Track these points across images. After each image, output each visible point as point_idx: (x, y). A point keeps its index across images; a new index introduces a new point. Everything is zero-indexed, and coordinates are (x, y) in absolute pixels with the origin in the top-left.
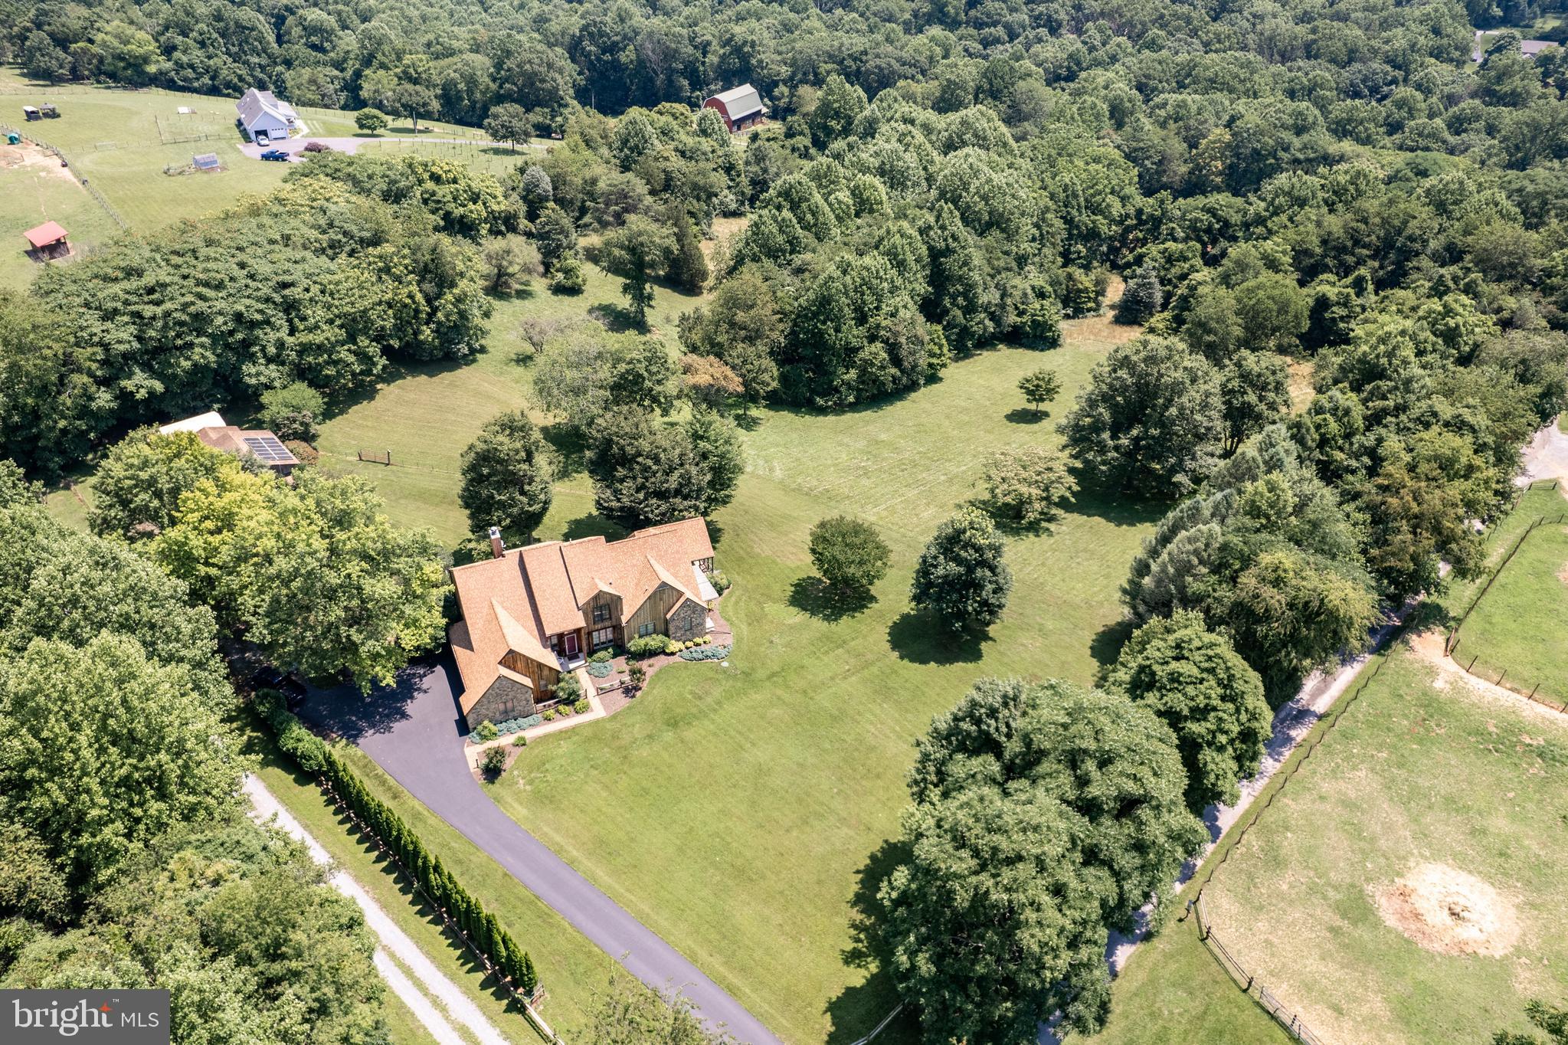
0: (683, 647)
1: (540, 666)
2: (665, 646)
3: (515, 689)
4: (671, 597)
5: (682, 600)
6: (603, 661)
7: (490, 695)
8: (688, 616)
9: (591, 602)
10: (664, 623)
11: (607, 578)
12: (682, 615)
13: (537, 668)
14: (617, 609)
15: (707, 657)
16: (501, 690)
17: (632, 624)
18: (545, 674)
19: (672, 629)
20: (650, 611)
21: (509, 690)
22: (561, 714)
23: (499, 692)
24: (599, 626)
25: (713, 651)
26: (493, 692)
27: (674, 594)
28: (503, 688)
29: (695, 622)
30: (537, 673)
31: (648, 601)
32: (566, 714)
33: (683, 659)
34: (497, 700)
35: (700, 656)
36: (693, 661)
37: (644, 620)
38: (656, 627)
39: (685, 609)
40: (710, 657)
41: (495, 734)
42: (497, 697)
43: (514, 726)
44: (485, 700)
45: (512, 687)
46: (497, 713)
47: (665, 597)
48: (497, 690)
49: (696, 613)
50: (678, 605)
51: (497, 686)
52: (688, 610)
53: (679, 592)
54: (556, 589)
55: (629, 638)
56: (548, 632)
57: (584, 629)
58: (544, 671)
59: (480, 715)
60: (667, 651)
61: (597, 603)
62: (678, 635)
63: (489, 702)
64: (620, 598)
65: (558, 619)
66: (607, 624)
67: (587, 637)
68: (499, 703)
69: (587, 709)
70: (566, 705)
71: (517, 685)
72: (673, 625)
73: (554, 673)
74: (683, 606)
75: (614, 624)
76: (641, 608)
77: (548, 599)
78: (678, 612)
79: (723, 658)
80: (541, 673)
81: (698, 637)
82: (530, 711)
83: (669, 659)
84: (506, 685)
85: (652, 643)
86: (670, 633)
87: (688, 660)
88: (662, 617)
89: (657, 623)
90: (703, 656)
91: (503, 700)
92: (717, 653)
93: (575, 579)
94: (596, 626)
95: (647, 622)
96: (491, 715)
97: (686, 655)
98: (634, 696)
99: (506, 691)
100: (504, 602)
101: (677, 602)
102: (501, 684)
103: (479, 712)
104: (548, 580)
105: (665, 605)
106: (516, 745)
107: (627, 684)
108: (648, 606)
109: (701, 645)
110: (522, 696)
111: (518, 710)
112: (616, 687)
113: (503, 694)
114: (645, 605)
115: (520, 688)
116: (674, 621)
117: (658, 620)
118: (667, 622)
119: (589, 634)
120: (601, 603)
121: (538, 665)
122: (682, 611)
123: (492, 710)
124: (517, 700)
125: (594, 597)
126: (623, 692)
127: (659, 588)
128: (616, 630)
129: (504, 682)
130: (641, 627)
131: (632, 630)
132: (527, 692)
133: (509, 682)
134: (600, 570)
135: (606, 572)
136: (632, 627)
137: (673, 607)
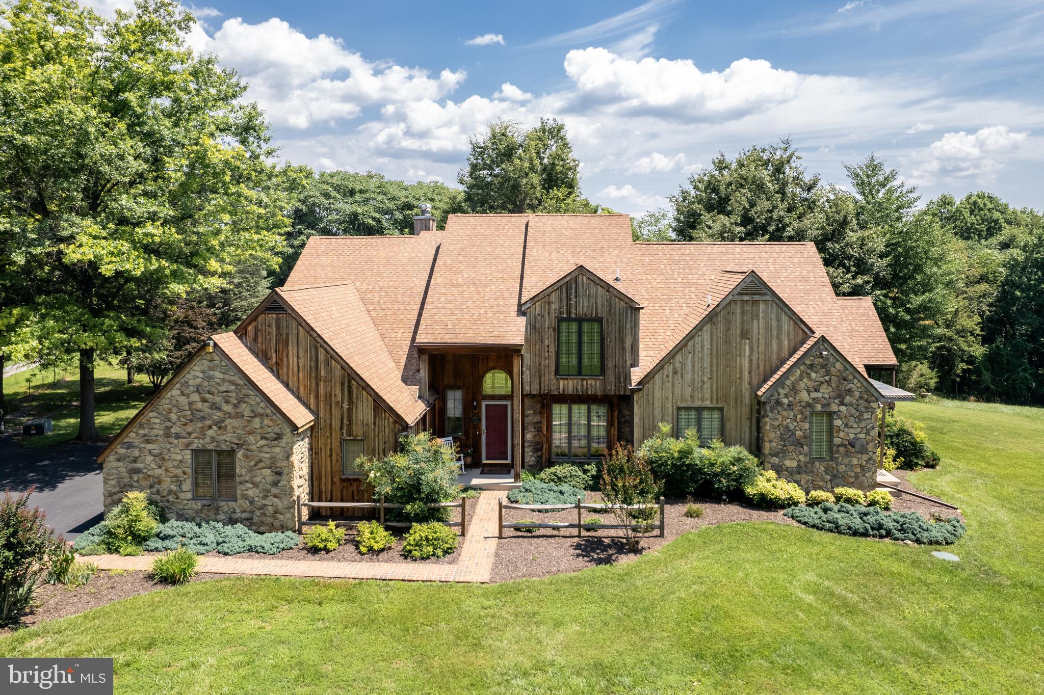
1: (352, 380)
2: (744, 475)
3: (247, 413)
4: (775, 333)
5: (807, 346)
6: (560, 480)
7: (175, 410)
8: (823, 406)
9: (554, 297)
10: (750, 419)
11: (614, 272)
12: (804, 396)
13: (342, 390)
14: (622, 341)
15: (880, 531)
16: (204, 400)
17: (658, 394)
18: (360, 416)
19: (772, 435)
20: (711, 365)
21: (227, 408)
22: (357, 545)
23: (199, 405)
24: (569, 385)
25: (901, 520)
26: (183, 400)
27: (785, 327)
28: (213, 394)
29: (842, 434)
30: (339, 404)
31: (707, 328)
32: (371, 550)
33: (799, 522)
34: (189, 434)
35: (857, 523)
36: (831, 531)
37: (693, 391)
38: (728, 426)
39: (813, 375)
40: (889, 534)
41: (140, 540)
42: (191, 421)
43: (210, 538)
44: (158, 421)
45: (239, 403)
46: (187, 486)
47: (755, 330)
48: (195, 397)
49: (848, 399)
50: (794, 359)
51: (198, 381)
52: (822, 383)
53: (797, 320)
54: (486, 274)
55: (644, 437)
56: (422, 338)
57: (527, 377)
58: (360, 405)
59: (138, 471)
60: (750, 490)
61: (569, 306)
62: (788, 463)
63: (168, 435)
64: (634, 309)
65: (459, 320)
66: (594, 386)
67: (537, 419)
68: (194, 446)
69: (439, 552)
70: (387, 529)
71: (255, 399)
72: (776, 423)
73: (387, 423)
74: (807, 364)
75: (612, 389)
76: (685, 345)
77: (458, 285)
78: (792, 379)
79: (937, 543)
80: (350, 410)
81: (851, 485)
82: (281, 517)
83: (755, 514)
84: (223, 389)
85: (705, 452)
86: (766, 451)
87: (813, 526)
88: (747, 394)
89: (730, 413)
90: (868, 526)
91: (208, 440)
92: (916, 526)
93: (535, 260)
94: (562, 382)
95: (702, 400)
96: (167, 485)
97: (814, 515)
98: (608, 561)
99: (219, 409)
100: (371, 292)
101: (791, 356)
102: (210, 378)
103: (135, 461)
104: (476, 259)
105: (755, 356)
106: (150, 577)
107: (600, 533)
108: (707, 345)
109: (857, 502)
110: (262, 447)
111: (245, 497)
112: (563, 532)
113: (210, 415)
114: (697, 339)
115: (262, 415)
116: (780, 409)
117: (732, 404)
118: (759, 412)
119: (543, 406)
120: (581, 311)
121: (343, 377)
122: (805, 380)
123: (174, 466)
124: (246, 456)
125: (562, 282)
126: (578, 547)
127: (740, 294)
128: (616, 414)
129: (218, 375)
130: (683, 414)
131: (657, 412)
132: (279, 437)
133: (233, 378)
134: (602, 256)
135: (615, 262)
136: (657, 404)
137: (778, 369)
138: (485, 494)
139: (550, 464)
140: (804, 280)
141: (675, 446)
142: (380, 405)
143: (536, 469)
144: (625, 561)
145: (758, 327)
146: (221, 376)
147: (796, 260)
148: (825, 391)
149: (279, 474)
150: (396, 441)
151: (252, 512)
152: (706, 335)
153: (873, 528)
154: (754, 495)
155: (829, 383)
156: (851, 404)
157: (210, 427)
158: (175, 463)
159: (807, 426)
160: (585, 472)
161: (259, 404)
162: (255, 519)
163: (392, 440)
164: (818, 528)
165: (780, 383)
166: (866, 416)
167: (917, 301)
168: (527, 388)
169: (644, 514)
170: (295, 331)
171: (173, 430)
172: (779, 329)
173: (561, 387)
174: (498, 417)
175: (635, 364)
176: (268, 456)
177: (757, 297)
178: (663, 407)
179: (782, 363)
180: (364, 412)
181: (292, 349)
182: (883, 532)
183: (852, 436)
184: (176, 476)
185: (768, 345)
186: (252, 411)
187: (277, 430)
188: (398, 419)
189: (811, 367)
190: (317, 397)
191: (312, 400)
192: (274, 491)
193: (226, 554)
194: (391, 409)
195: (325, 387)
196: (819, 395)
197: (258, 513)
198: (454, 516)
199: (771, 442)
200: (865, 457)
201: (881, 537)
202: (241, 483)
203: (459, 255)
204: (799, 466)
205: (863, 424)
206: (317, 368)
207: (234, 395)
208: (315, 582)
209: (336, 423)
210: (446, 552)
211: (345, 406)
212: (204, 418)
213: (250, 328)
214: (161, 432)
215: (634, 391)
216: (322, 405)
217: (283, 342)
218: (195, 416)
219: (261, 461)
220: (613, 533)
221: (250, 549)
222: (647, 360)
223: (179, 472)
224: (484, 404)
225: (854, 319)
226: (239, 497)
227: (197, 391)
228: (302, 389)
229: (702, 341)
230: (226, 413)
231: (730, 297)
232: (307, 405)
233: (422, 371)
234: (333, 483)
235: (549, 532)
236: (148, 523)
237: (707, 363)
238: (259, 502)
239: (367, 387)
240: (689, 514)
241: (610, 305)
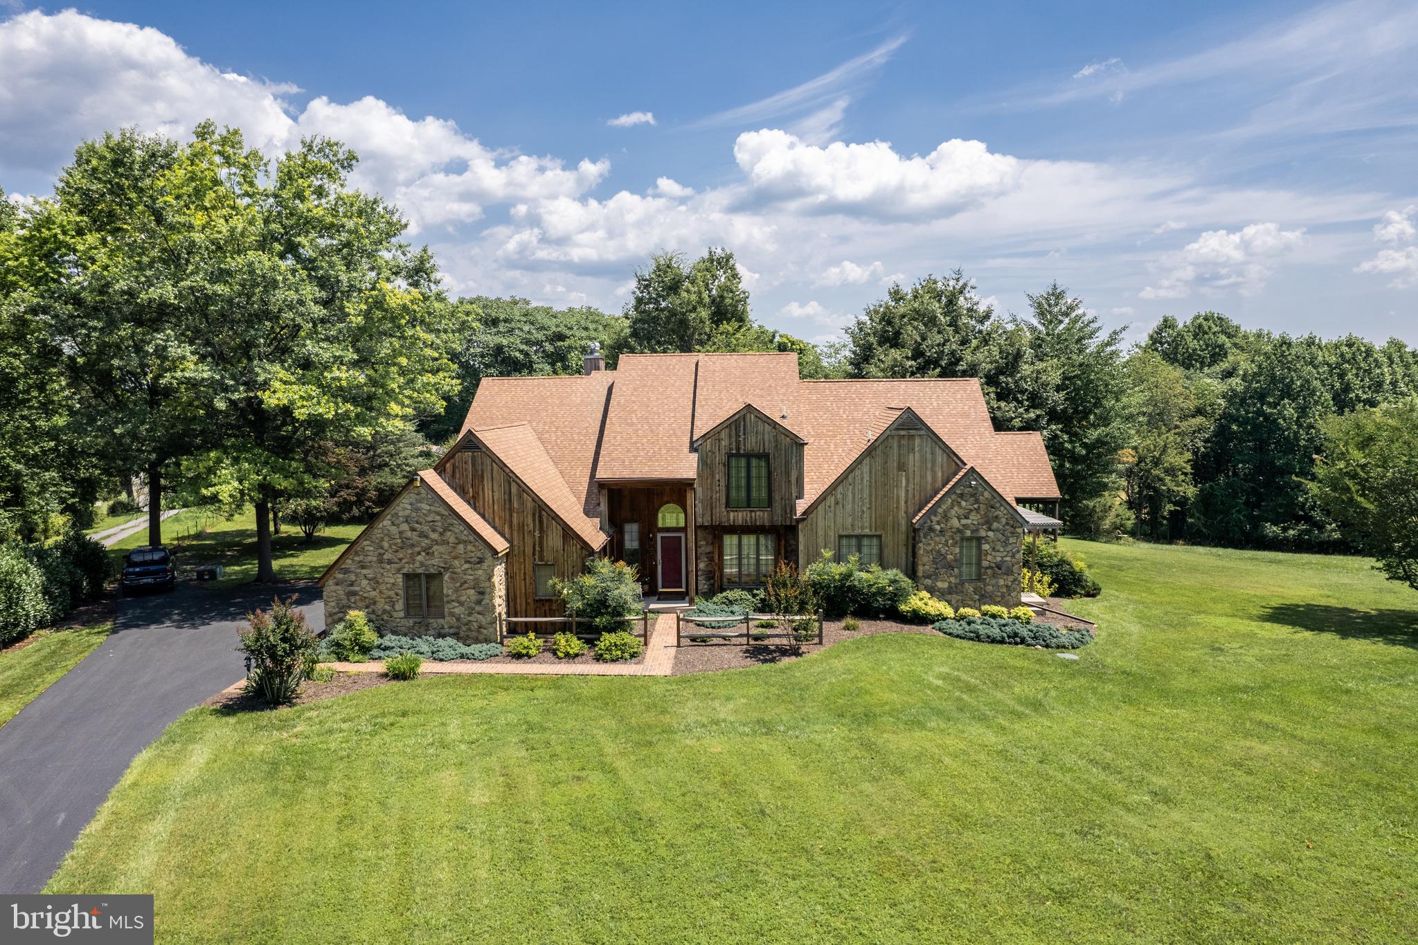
0: (949, 611)
1: (542, 512)
2: (899, 595)
3: (452, 540)
4: (929, 466)
5: (958, 477)
6: (731, 603)
7: (386, 539)
8: (973, 532)
9: (724, 435)
10: (907, 545)
11: (781, 410)
12: (955, 523)
13: (534, 520)
14: (788, 474)
15: (1015, 639)
16: (413, 530)
17: (821, 523)
18: (550, 543)
19: (925, 559)
20: (870, 495)
21: (434, 536)
22: (554, 652)
23: (409, 534)
24: (738, 517)
25: (1035, 629)
26: (394, 530)
27: (939, 459)
28: (421, 524)
29: (989, 558)
30: (531, 533)
31: (867, 461)
32: (567, 655)
33: (945, 633)
34: (401, 560)
35: (996, 632)
36: (972, 639)
37: (854, 519)
38: (886, 551)
39: (963, 503)
40: (1023, 641)
41: (365, 650)
42: (402, 548)
43: (425, 648)
44: (371, 548)
45: (445, 531)
46: (400, 605)
47: (911, 462)
48: (405, 527)
49: (995, 525)
50: (946, 489)
51: (407, 512)
52: (971, 510)
53: (950, 454)
54: (658, 414)
55: (809, 563)
56: (602, 474)
57: (699, 509)
58: (550, 533)
59: (355, 594)
60: (903, 607)
61: (738, 443)
62: (940, 584)
63: (381, 561)
64: (798, 445)
65: (635, 457)
66: (761, 517)
67: (709, 549)
68: (405, 571)
69: (627, 655)
70: (579, 639)
71: (459, 528)
72: (929, 548)
73: (575, 549)
74: (958, 493)
75: (778, 520)
76: (846, 477)
77: (632, 424)
78: (944, 507)
79: (1064, 647)
80: (541, 538)
81: (996, 603)
82: (485, 631)
83: (906, 627)
84: (430, 519)
85: (864, 575)
86: (920, 574)
87: (958, 636)
88: (903, 522)
89: (888, 539)
90: (1005, 635)
91: (417, 564)
92: (1047, 634)
93: (706, 399)
94: (732, 514)
95: (862, 528)
96: (382, 605)
97: (956, 627)
98: (773, 660)
99: (426, 537)
100: (548, 432)
101: (944, 486)
102: (418, 510)
103: (352, 585)
104: (649, 399)
105: (911, 486)
106: (385, 675)
107: (766, 642)
108: (866, 477)
109: (1001, 617)
110: (466, 569)
111: (452, 614)
112: (734, 641)
113: (419, 543)
114: (857, 472)
115: (465, 542)
116: (932, 535)
117: (890, 532)
118: (914, 539)
119: (715, 537)
120: (749, 447)
121: (534, 509)
122: (956, 508)
123: (387, 589)
124: (452, 578)
125: (731, 420)
126: (747, 651)
127: (897, 429)
128: (783, 543)
129: (425, 507)
130: (844, 542)
131: (821, 540)
132: (481, 561)
133: (438, 509)
134: (769, 395)
135: (782, 401)
136: (820, 532)
137: (932, 498)
138: (662, 617)
139: (722, 590)
140: (965, 415)
141: (837, 570)
142: (569, 534)
143: (709, 595)
144: (786, 661)
145: (913, 460)
146: (428, 508)
147: (959, 396)
148: (974, 518)
149: (482, 593)
150: (584, 565)
151: (459, 628)
152: (865, 467)
153: (1009, 637)
154: (908, 612)
155: (977, 510)
156: (998, 530)
157: (419, 553)
158: (389, 586)
159: (957, 550)
160: (754, 596)
161: (462, 532)
162: (462, 634)
163: (580, 565)
164: (961, 638)
165: (933, 511)
166: (1011, 540)
167: (1094, 434)
168: (700, 520)
169: (805, 626)
170: (489, 468)
171: (385, 557)
172: (934, 462)
173: (732, 518)
174: (673, 548)
175: (800, 496)
176: (471, 577)
177: (913, 432)
178: (826, 535)
179: (936, 493)
180: (554, 540)
181: (487, 485)
182: (1018, 640)
183: (999, 559)
184: (389, 597)
185: (923, 477)
186: (457, 538)
187: (479, 554)
188: (585, 545)
189: (962, 496)
190: (511, 527)
191: (507, 530)
192: (478, 608)
193: (441, 660)
194: (578, 537)
195: (518, 518)
196: (969, 522)
197: (464, 628)
198: (638, 628)
199: (924, 565)
200: (1011, 578)
201: (1016, 644)
202: (448, 602)
203: (632, 395)
204: (950, 587)
205: (1009, 548)
206: (510, 501)
207: (440, 524)
208: (524, 677)
209: (529, 550)
210: (633, 656)
211: (537, 534)
212: (413, 546)
213: (448, 465)
214: (375, 559)
215: (798, 521)
216: (515, 533)
217: (478, 478)
218: (405, 544)
219: (465, 582)
220: (777, 641)
221: (462, 656)
222: (812, 490)
223: (392, 593)
224: (659, 536)
225: (1022, 454)
226: (446, 614)
227: (407, 521)
228: (497, 519)
229: (862, 473)
230: (433, 540)
231: (888, 432)
232: (503, 535)
233: (602, 504)
234: (527, 603)
235: (721, 641)
236: (369, 636)
237: (866, 494)
238: (465, 618)
239: (556, 517)
240: (847, 628)
241: (776, 441)
